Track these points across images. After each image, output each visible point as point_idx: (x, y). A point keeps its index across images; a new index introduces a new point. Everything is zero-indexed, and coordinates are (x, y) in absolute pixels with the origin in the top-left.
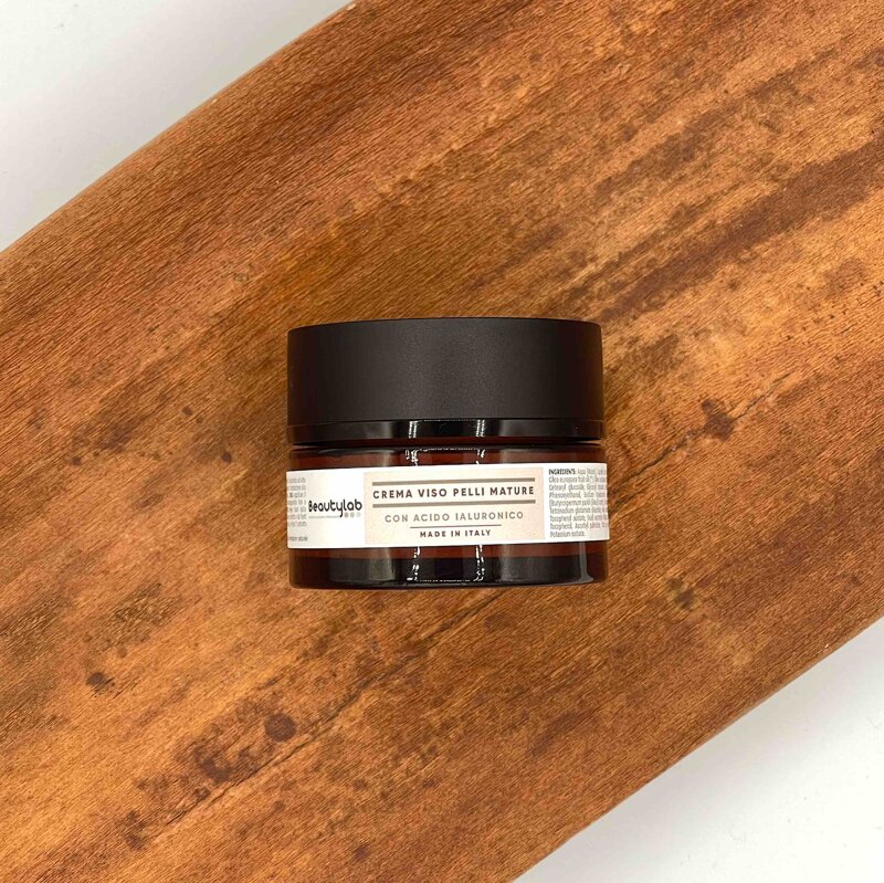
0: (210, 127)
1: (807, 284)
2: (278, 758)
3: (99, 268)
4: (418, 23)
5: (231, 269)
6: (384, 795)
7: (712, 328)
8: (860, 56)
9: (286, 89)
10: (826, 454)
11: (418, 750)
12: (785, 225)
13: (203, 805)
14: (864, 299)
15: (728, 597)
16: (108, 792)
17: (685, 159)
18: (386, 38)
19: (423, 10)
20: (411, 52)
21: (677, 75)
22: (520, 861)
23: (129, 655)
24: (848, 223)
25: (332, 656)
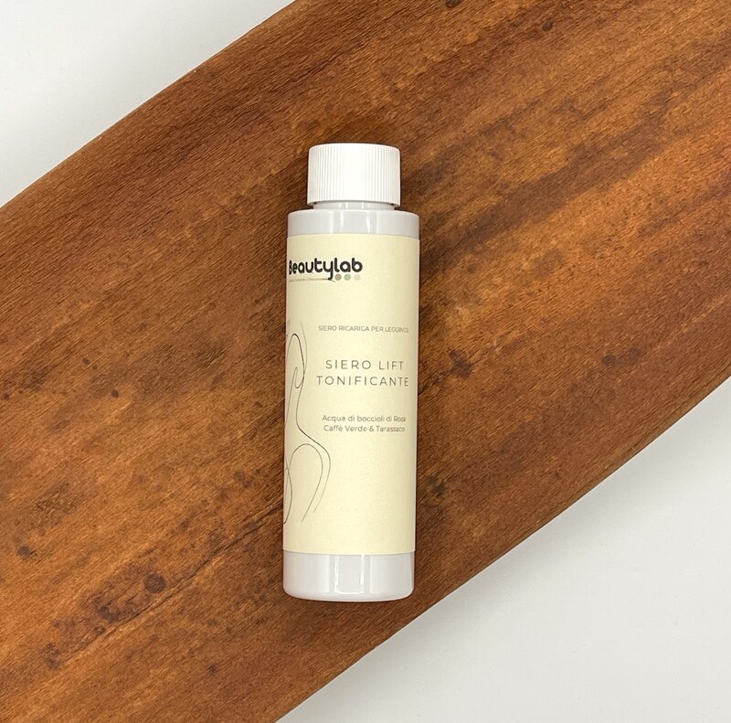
0: (97, 157)
1: (522, 268)
2: (154, 605)
3: (19, 258)
4: (246, 82)
5: (115, 260)
6: (229, 630)
7: (456, 299)
8: (557, 104)
9: (151, 130)
10: (537, 388)
11: (252, 598)
12: (507, 227)
13: (100, 638)
14: (562, 278)
15: (469, 489)
16: (32, 630)
17: (436, 180)
18: (223, 93)
19: (249, 73)
20: (240, 103)
21: (429, 119)
22: (325, 674)
23: (47, 534)
24: (551, 224)
25: (191, 532)
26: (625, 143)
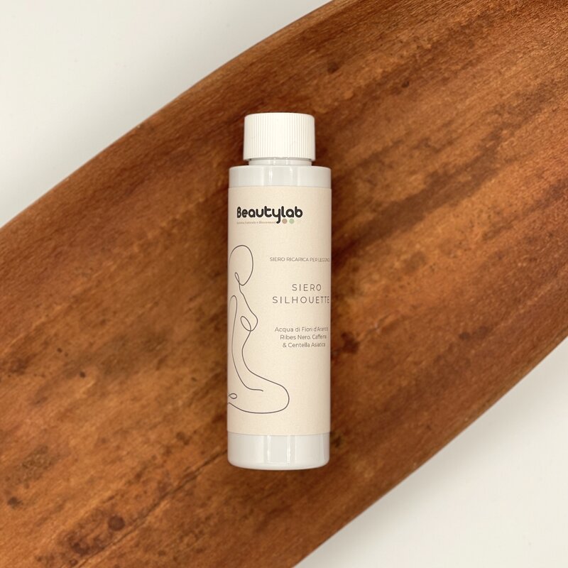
1: (395, 267)
2: (116, 541)
3: (7, 273)
4: (178, 132)
5: (80, 271)
6: (175, 559)
7: (345, 293)
8: (415, 143)
9: (107, 171)
10: (410, 359)
11: (193, 532)
12: (381, 236)
14: (426, 273)
16: (20, 564)
18: (161, 142)
20: (174, 149)
23: (31, 486)
24: (415, 233)
25: (144, 482)
26: (469, 169)
